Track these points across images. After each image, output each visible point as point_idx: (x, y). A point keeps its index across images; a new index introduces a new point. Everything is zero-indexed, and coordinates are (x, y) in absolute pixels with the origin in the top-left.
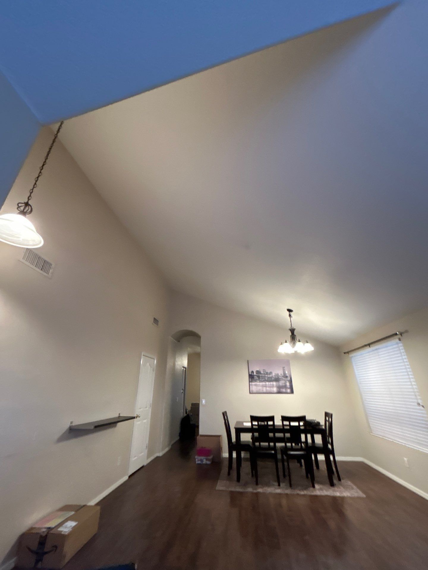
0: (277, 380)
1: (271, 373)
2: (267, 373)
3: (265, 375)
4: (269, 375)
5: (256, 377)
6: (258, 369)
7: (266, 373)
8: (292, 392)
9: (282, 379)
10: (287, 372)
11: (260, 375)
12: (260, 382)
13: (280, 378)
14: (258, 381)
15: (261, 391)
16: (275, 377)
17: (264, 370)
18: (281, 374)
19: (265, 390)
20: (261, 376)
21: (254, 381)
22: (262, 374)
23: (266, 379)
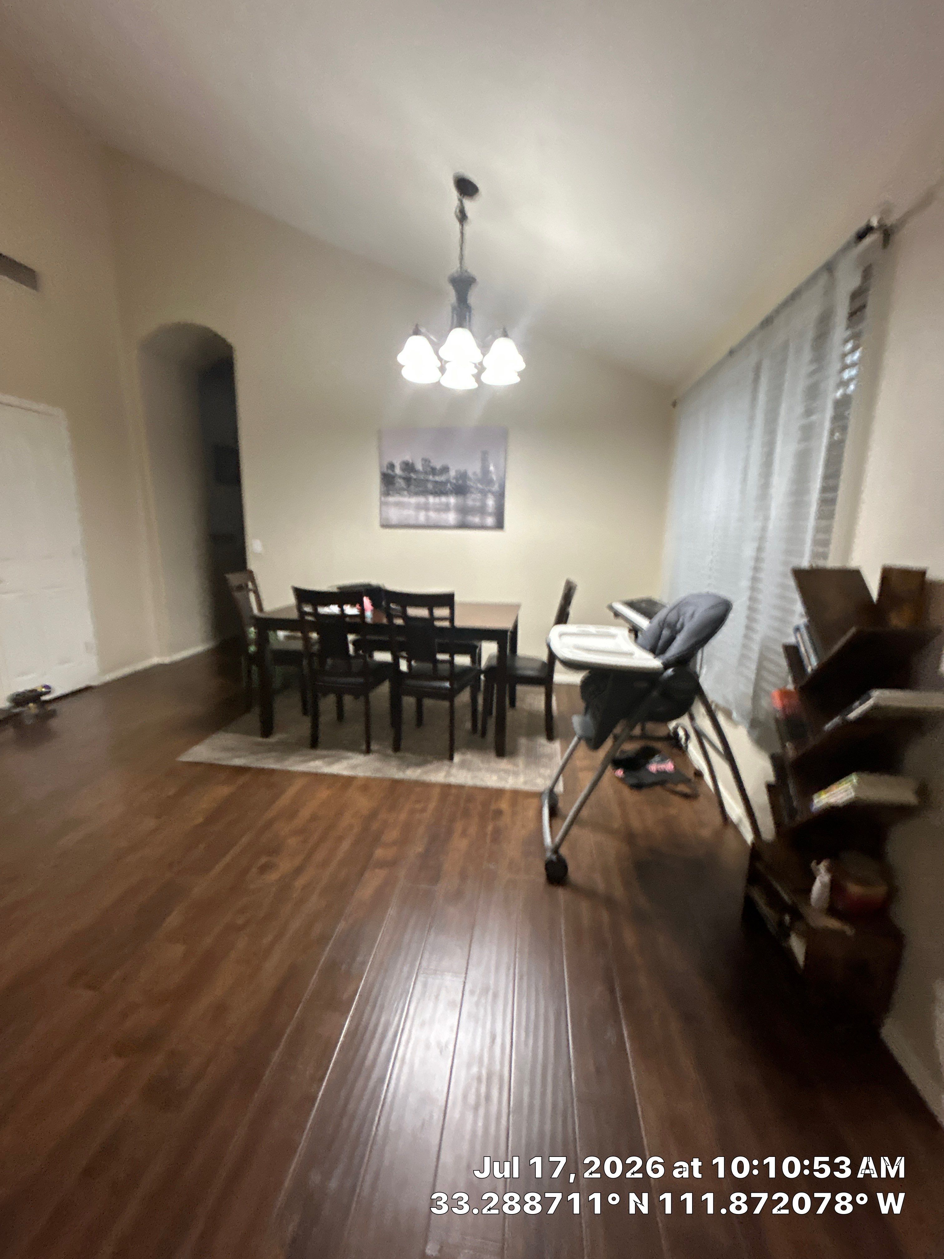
0: (460, 490)
1: (445, 470)
2: (434, 471)
3: (427, 474)
4: (439, 474)
5: (400, 482)
6: (408, 459)
7: (429, 469)
8: (500, 525)
9: (474, 487)
10: (492, 468)
11: (413, 475)
13: (470, 486)
14: (406, 493)
15: (412, 522)
16: (455, 482)
17: (425, 461)
18: (475, 473)
19: (422, 517)
20: (415, 480)
21: (394, 493)
22: (420, 471)
23: (430, 486)
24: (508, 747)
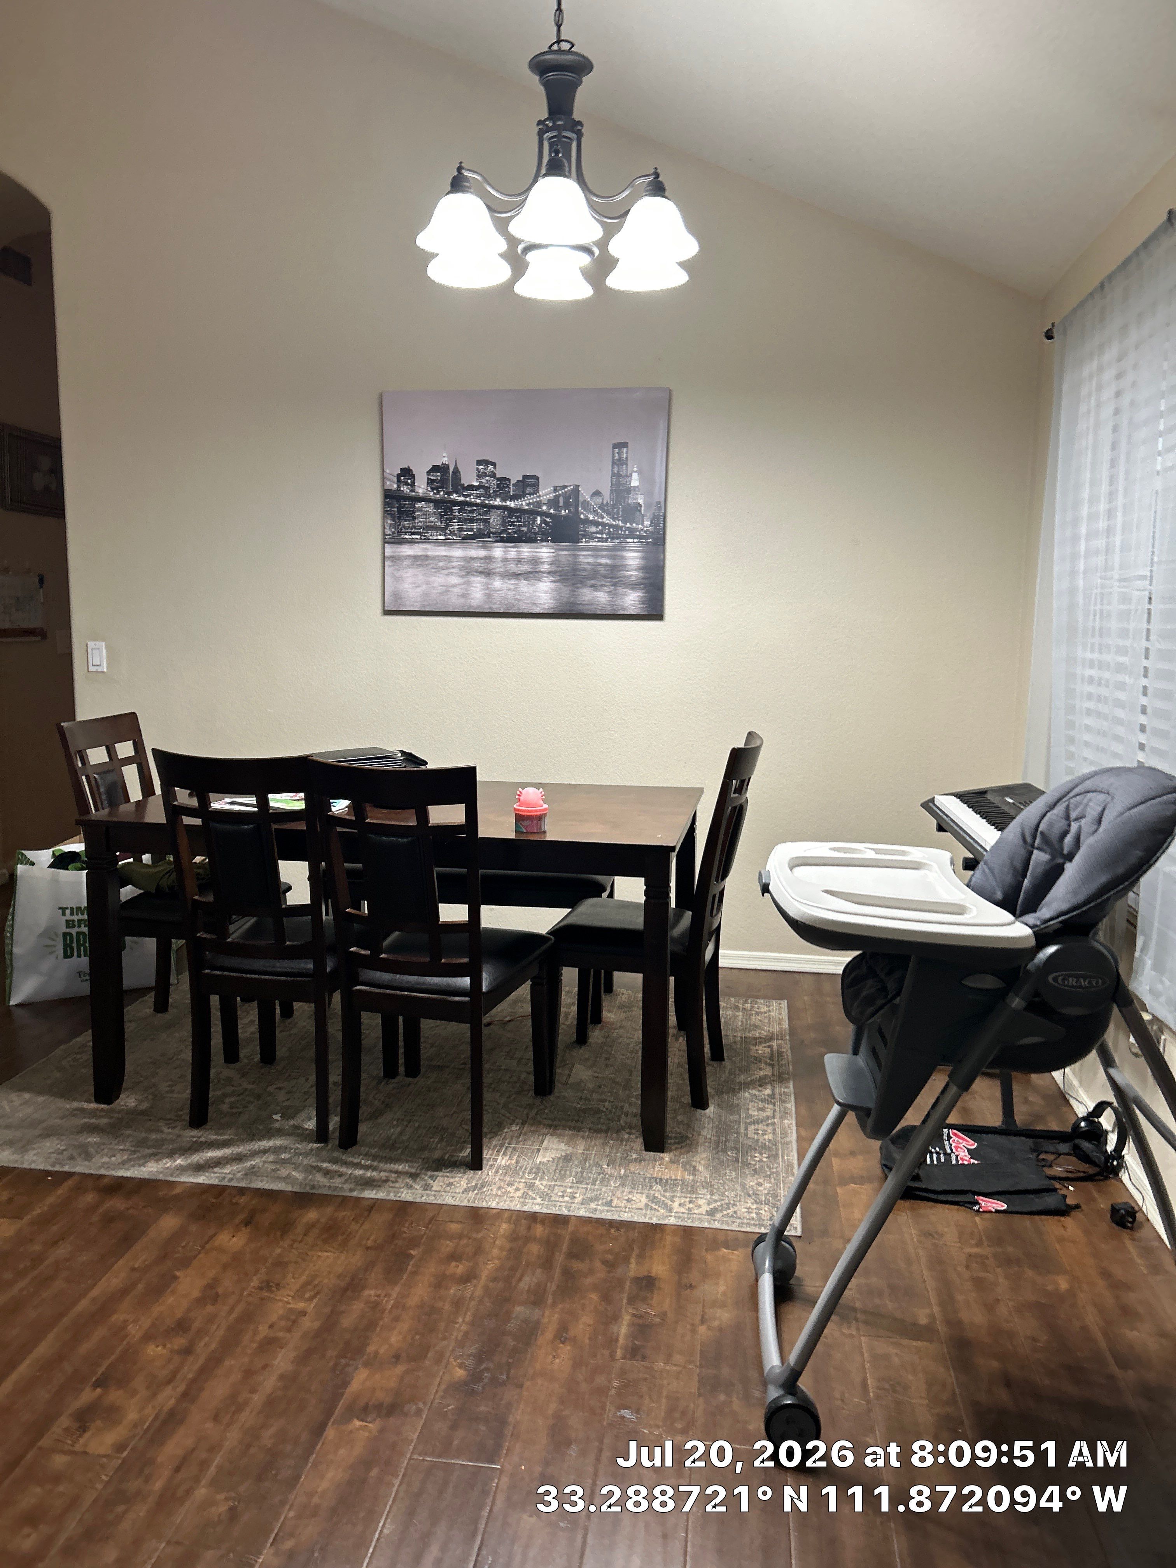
0: (564, 529)
1: (529, 483)
2: (503, 486)
3: (489, 497)
4: (514, 498)
5: (426, 513)
6: (444, 459)
7: (493, 485)
9: (596, 524)
10: (635, 481)
11: (455, 496)
12: (446, 543)
13: (587, 521)
14: (441, 536)
16: (552, 511)
17: (487, 463)
18: (597, 493)
20: (462, 505)
21: (414, 536)
22: (471, 487)
23: (495, 520)
24: (671, 1127)
